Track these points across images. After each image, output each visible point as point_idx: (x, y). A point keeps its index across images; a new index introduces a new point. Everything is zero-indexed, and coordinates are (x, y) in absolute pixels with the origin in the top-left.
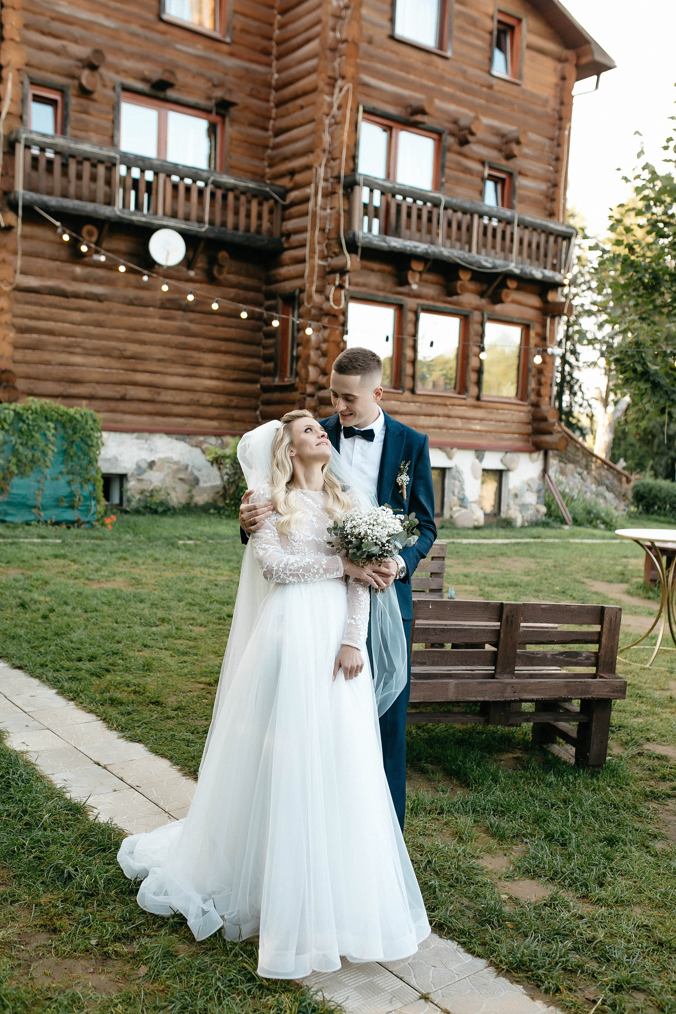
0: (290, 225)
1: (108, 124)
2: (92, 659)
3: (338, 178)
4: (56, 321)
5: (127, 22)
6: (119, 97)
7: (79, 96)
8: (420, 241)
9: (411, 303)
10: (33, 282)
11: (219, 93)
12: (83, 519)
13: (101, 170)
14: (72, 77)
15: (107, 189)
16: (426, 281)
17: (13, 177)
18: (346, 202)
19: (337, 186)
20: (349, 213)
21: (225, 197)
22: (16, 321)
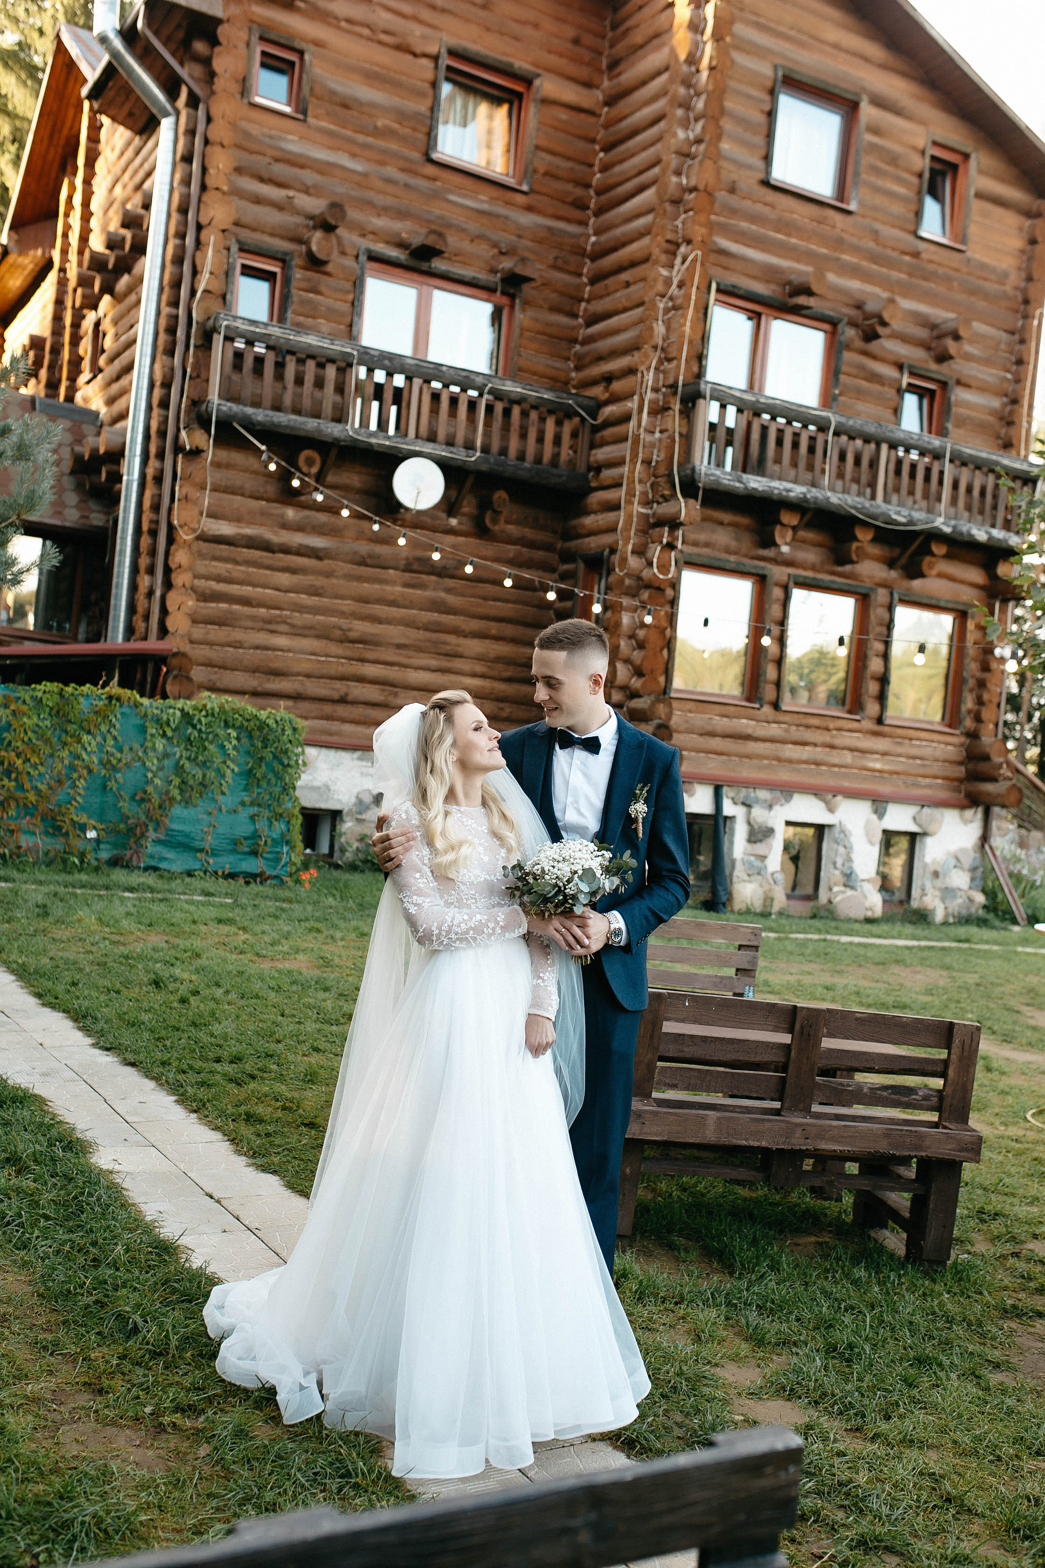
0: (601, 454)
1: (345, 307)
2: (236, 1059)
3: (674, 386)
4: (255, 585)
5: (382, 163)
6: (362, 269)
7: (306, 268)
8: (795, 481)
9: (779, 573)
10: (225, 529)
11: (507, 264)
12: (269, 872)
13: (331, 372)
14: (300, 241)
15: (338, 398)
16: (804, 541)
17: (207, 381)
18: (684, 422)
19: (672, 400)
20: (688, 439)
21: (507, 412)
22: (201, 583)
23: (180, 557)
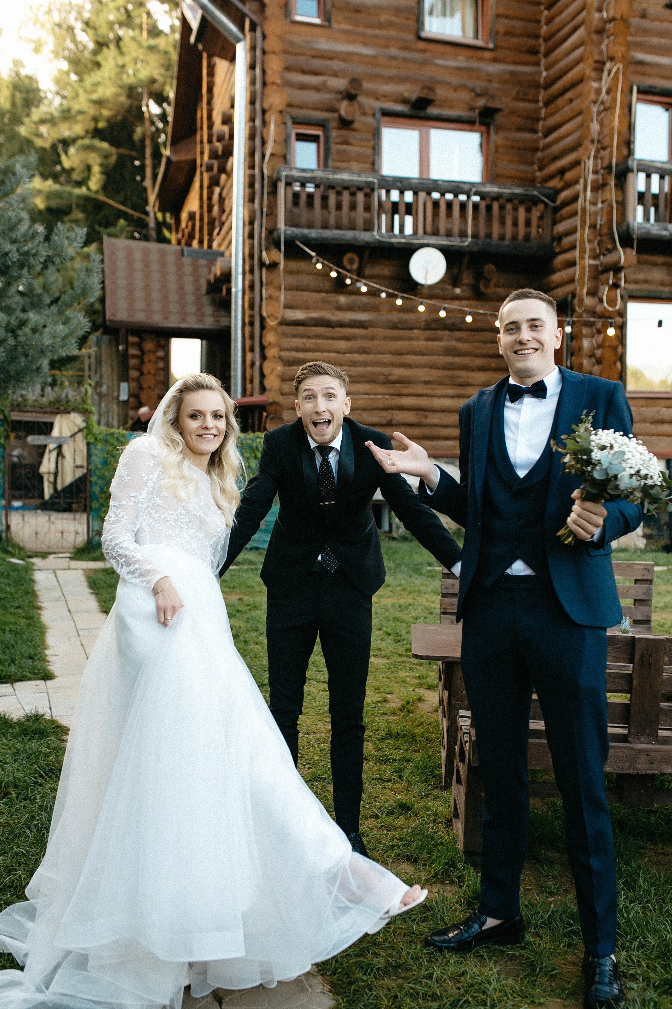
0: (561, 227)
1: (369, 151)
3: (609, 168)
5: (386, 46)
6: (378, 123)
7: (339, 128)
10: (299, 315)
11: (481, 102)
13: (360, 197)
14: (333, 110)
15: (366, 215)
17: (276, 216)
18: (619, 193)
19: (608, 177)
20: (622, 205)
21: (489, 208)
22: (284, 354)
23: (270, 337)
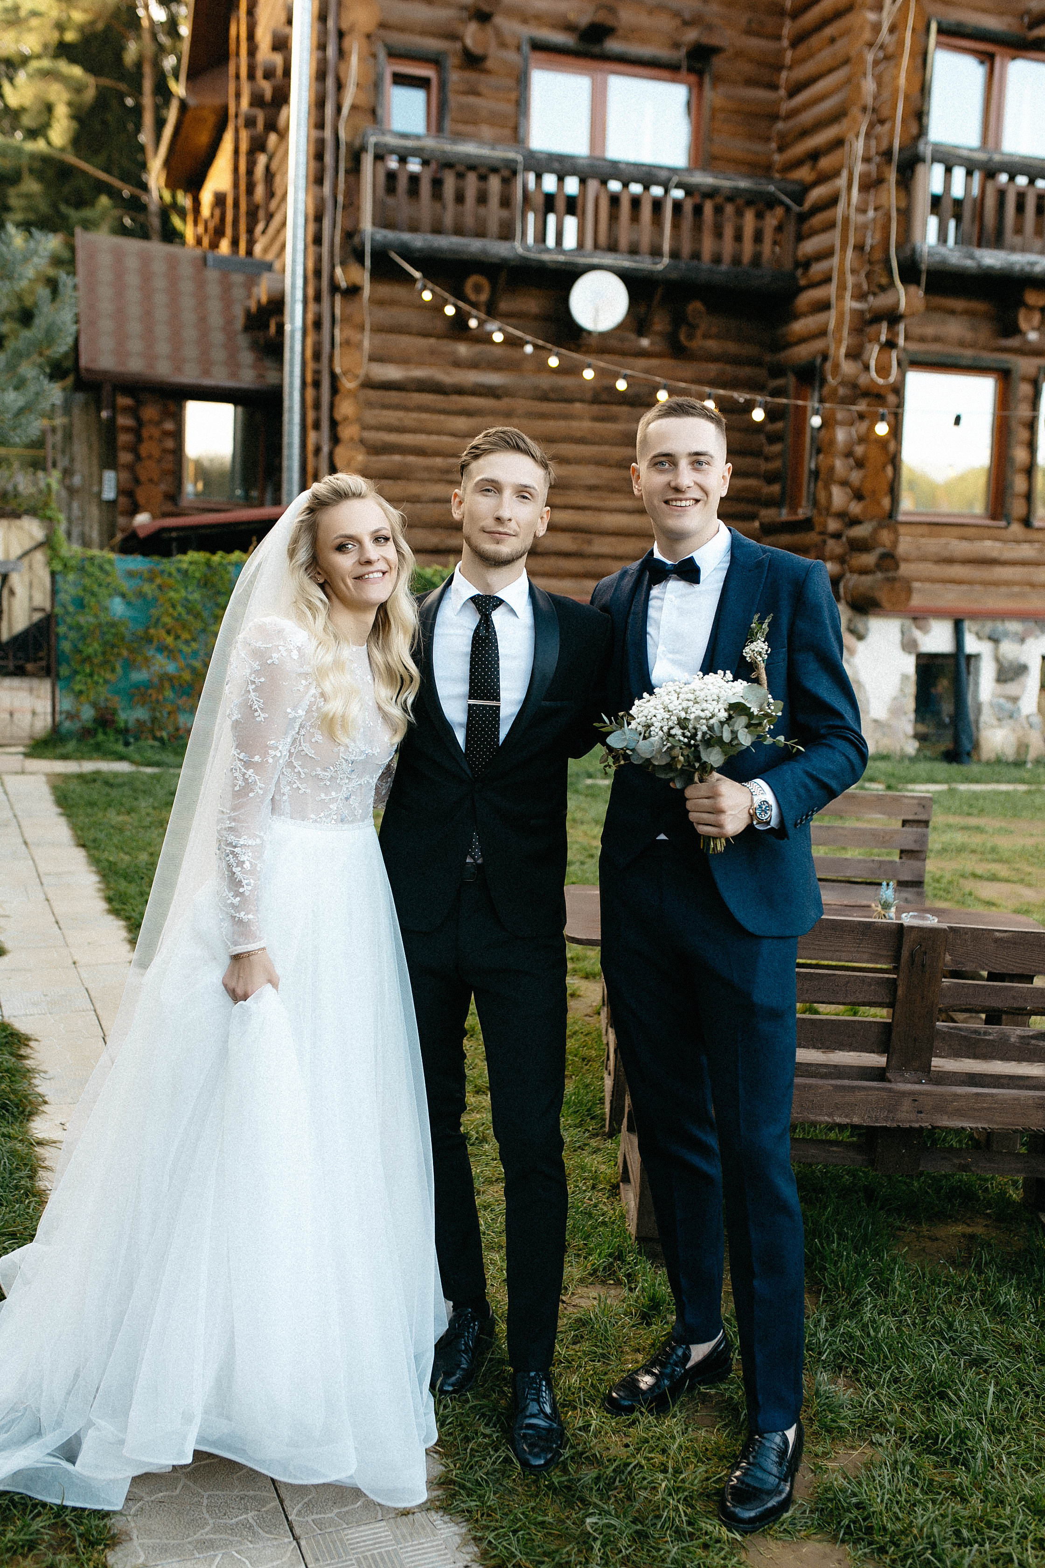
0: (810, 246)
1: (507, 108)
3: (887, 154)
4: (430, 433)
6: (526, 61)
7: (462, 68)
9: (1025, 365)
10: (393, 373)
11: (691, 35)
13: (494, 184)
14: (453, 36)
15: (502, 213)
17: (358, 208)
18: (903, 195)
19: (886, 169)
20: (906, 214)
21: (698, 210)
22: (368, 435)
23: (346, 408)
